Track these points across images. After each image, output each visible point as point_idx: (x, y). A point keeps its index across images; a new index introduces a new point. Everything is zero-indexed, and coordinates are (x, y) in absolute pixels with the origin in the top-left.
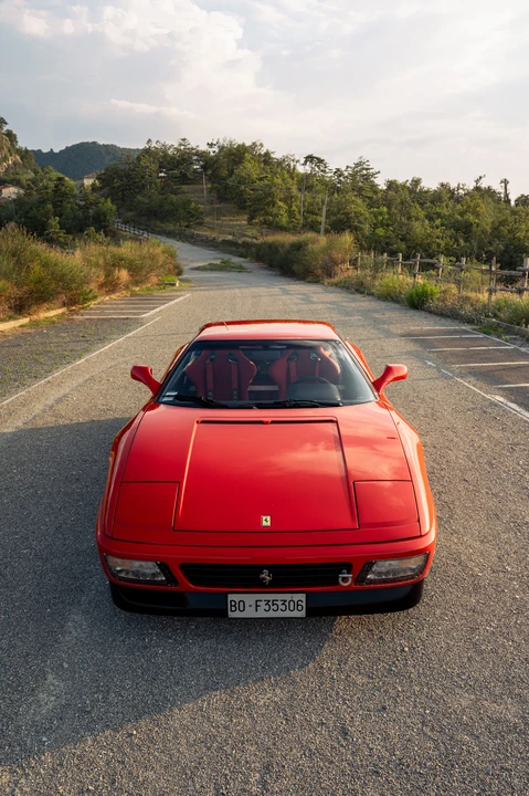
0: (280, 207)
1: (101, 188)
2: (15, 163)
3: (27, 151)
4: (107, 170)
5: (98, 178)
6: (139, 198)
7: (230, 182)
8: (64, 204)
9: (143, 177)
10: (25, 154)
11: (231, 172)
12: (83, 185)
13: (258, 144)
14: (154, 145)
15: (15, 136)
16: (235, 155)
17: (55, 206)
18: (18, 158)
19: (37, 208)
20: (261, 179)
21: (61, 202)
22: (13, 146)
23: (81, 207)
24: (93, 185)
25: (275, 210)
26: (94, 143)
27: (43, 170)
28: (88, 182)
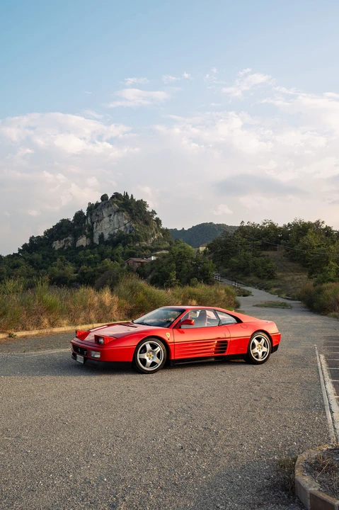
0: (332, 266)
1: (210, 253)
2: (158, 238)
3: (167, 230)
4: (214, 241)
5: (208, 246)
6: (233, 260)
7: (297, 248)
8: (183, 263)
9: (236, 246)
10: (166, 232)
11: (298, 241)
12: (199, 251)
13: (321, 221)
14: (245, 224)
15: (161, 221)
16: (302, 230)
17: (177, 265)
18: (161, 234)
19: (166, 266)
20: (319, 246)
21: (181, 262)
22: (158, 227)
23: (194, 265)
24: (205, 251)
25: (328, 268)
26: (211, 223)
27: (175, 241)
28: (202, 249)
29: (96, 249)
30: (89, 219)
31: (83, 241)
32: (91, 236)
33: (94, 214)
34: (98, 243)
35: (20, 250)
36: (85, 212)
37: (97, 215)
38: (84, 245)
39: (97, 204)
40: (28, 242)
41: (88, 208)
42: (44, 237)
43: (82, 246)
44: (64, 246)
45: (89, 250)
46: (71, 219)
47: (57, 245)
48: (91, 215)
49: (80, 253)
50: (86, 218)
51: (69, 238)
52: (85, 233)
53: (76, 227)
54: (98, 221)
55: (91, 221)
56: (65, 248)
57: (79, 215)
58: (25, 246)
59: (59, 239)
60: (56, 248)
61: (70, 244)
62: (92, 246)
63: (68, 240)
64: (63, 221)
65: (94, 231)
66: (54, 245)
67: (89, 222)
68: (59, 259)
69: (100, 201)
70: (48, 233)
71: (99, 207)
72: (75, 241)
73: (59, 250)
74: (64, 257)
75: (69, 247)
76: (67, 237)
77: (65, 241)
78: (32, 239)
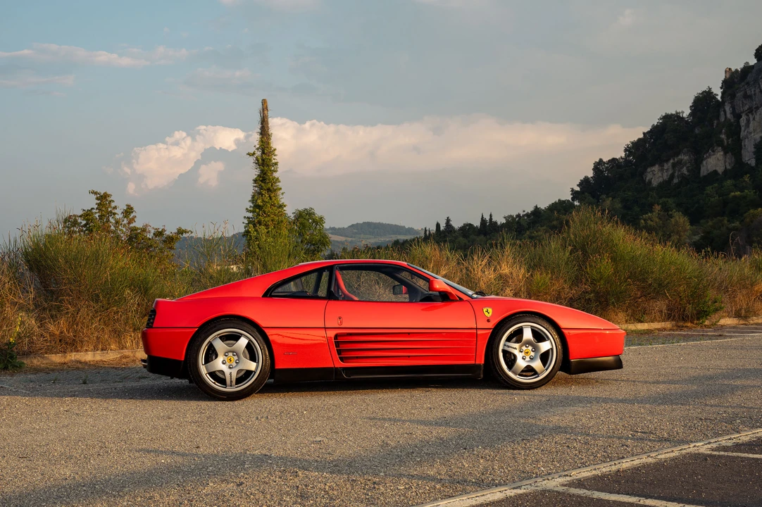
29: (746, 178)
30: (728, 108)
31: (716, 162)
32: (734, 148)
33: (739, 95)
34: (753, 162)
35: (574, 193)
36: (718, 91)
37: (746, 96)
38: (720, 170)
39: (747, 69)
40: (590, 174)
41: (725, 82)
42: (625, 159)
43: (715, 172)
44: (672, 177)
45: (729, 182)
46: (686, 112)
47: (656, 175)
48: (733, 96)
49: (709, 189)
50: (720, 105)
51: (682, 157)
52: (720, 143)
53: (697, 131)
54: (751, 111)
55: (733, 113)
56: (676, 181)
57: (704, 102)
58: (585, 183)
59: (659, 160)
60: (655, 183)
61: (685, 170)
62: (739, 169)
63: (680, 162)
64: (667, 118)
65: (743, 134)
66: (648, 177)
67: (729, 116)
68: (657, 208)
69: (753, 61)
70: (635, 149)
71: (750, 78)
72: (698, 162)
73: (661, 185)
74: (670, 201)
75: (683, 177)
76: (677, 154)
77: (674, 166)
78: (598, 166)
